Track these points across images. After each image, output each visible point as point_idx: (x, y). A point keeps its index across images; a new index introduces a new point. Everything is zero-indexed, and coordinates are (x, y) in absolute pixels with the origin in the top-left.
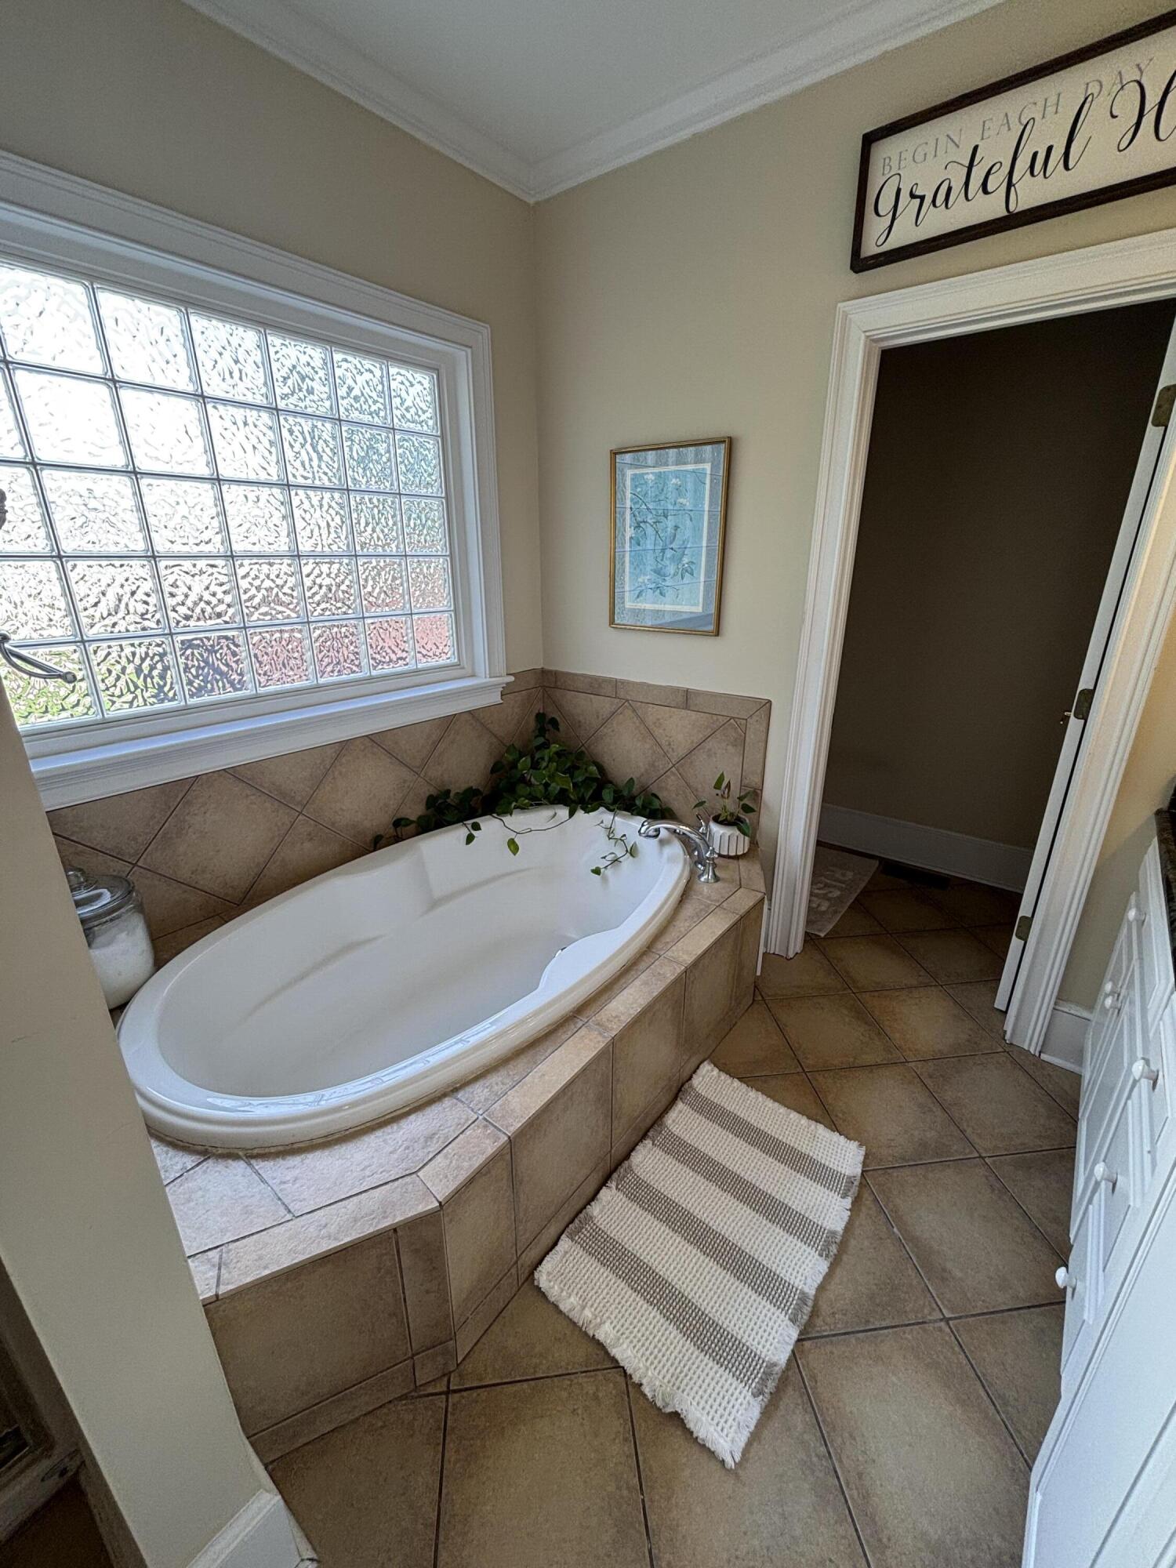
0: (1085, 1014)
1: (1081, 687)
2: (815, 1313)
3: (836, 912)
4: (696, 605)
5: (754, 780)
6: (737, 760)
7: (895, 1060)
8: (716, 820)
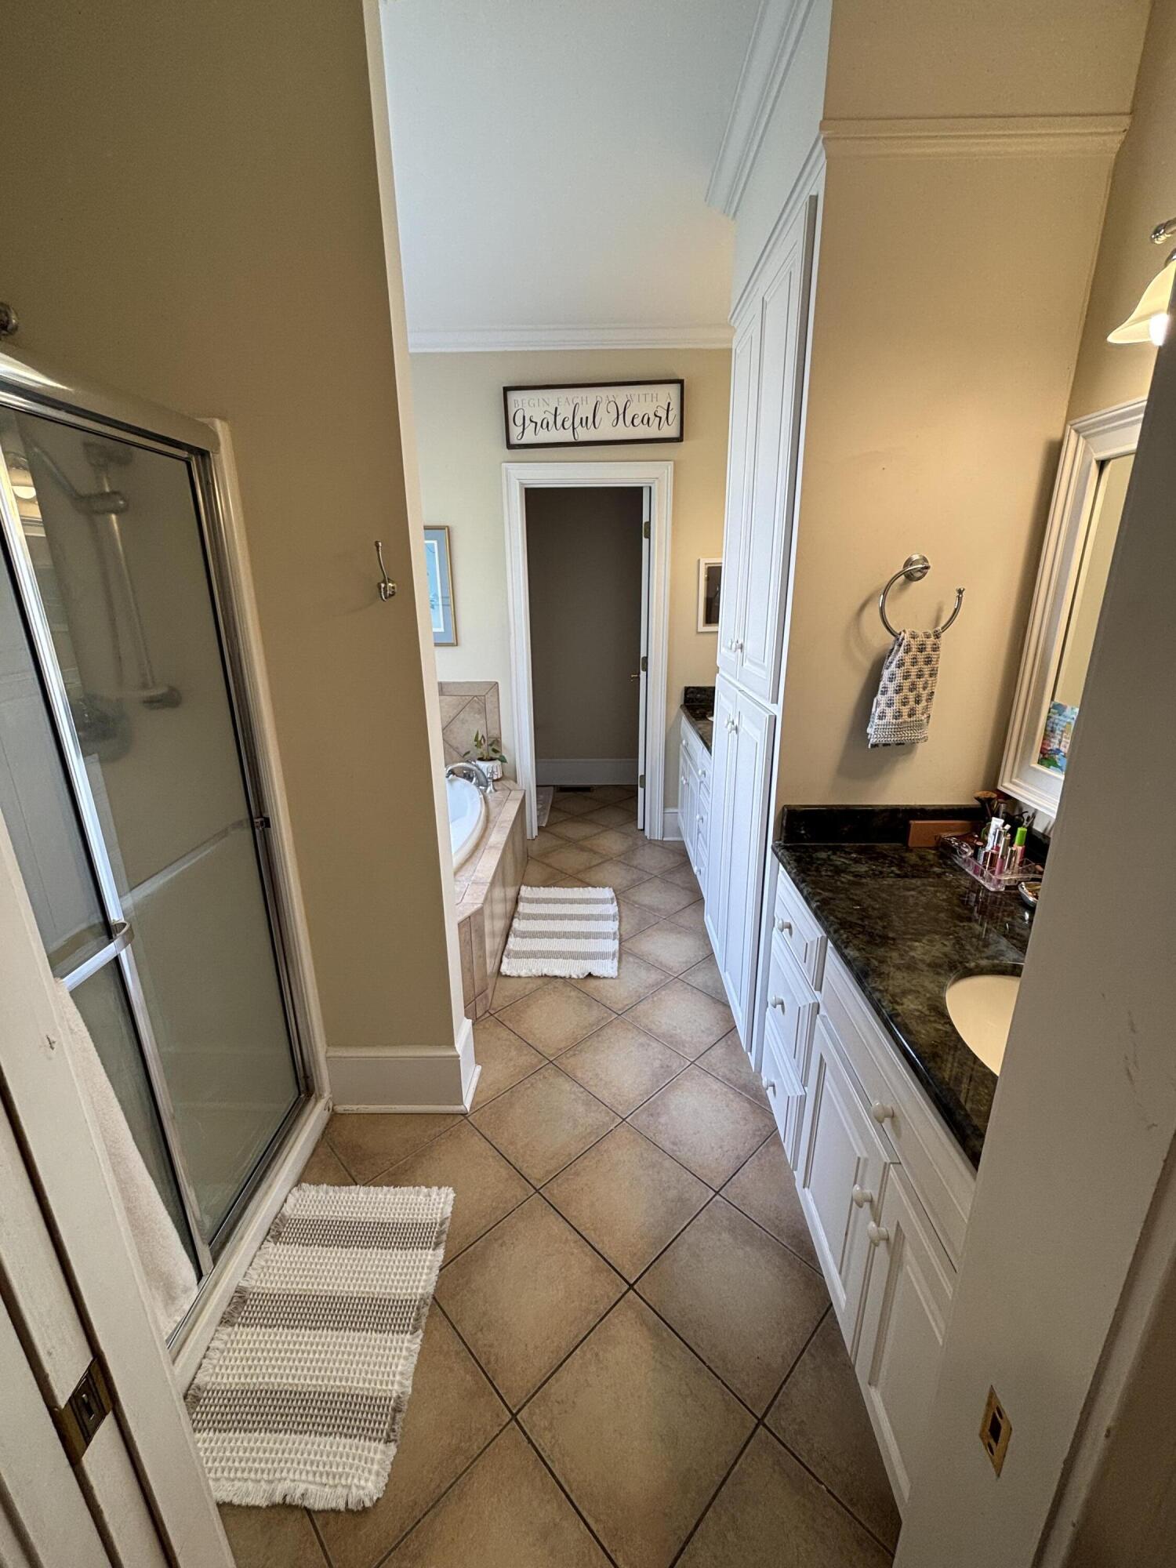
0: (675, 811)
1: (642, 656)
2: (621, 935)
3: (544, 814)
4: (439, 627)
5: (494, 733)
6: (483, 722)
7: (607, 859)
8: (481, 759)
